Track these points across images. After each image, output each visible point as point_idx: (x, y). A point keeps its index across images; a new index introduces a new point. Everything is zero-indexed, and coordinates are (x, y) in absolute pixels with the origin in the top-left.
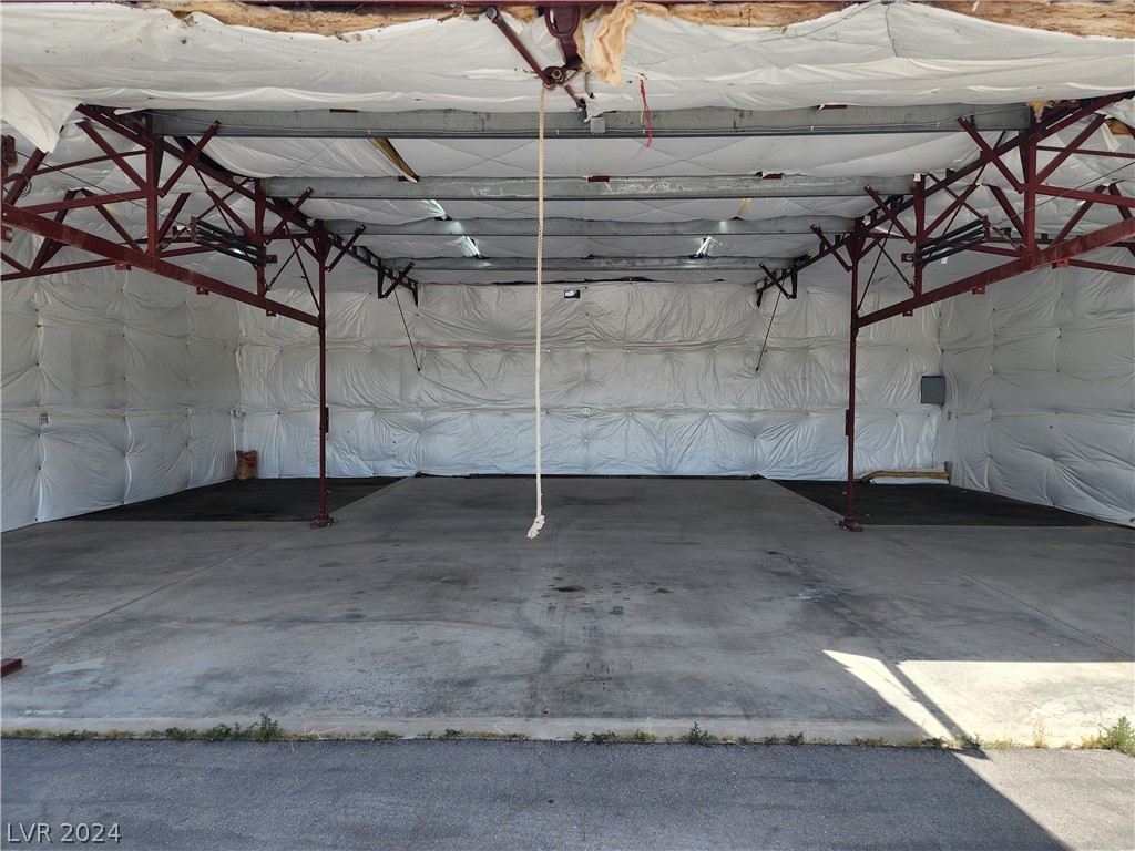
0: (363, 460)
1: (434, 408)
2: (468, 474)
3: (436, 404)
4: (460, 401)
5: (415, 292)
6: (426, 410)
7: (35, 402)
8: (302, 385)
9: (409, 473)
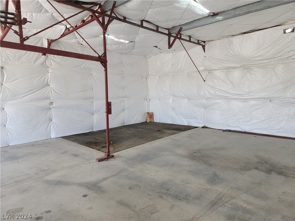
0: (184, 118)
1: (211, 98)
2: (225, 129)
3: (211, 96)
4: (223, 95)
5: (204, 47)
6: (208, 99)
7: (47, 98)
8: (165, 89)
9: (201, 125)
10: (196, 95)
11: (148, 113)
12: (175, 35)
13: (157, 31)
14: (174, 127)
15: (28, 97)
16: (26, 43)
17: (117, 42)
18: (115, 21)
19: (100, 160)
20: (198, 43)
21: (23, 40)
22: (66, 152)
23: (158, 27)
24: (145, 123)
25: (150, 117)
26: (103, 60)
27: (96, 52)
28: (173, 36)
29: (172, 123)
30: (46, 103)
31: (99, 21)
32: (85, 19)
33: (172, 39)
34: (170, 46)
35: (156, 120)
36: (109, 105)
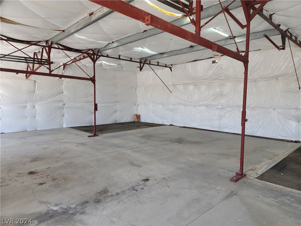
0: (160, 119)
3: (175, 103)
4: (181, 102)
5: (170, 68)
6: (173, 105)
7: (62, 101)
8: (148, 97)
9: (169, 124)
10: (167, 102)
11: (136, 115)
12: (144, 62)
13: (131, 61)
14: (151, 125)
15: (49, 100)
16: (52, 73)
17: (108, 65)
18: (101, 58)
19: (89, 137)
20: (166, 66)
21: (51, 71)
22: (71, 133)
23: (131, 59)
24: (134, 122)
25: (138, 118)
26: (93, 80)
27: (88, 76)
28: (142, 63)
29: (152, 123)
30: (61, 104)
31: (91, 58)
32: (85, 55)
33: (142, 64)
34: (141, 69)
35: (143, 120)
36: (96, 105)
